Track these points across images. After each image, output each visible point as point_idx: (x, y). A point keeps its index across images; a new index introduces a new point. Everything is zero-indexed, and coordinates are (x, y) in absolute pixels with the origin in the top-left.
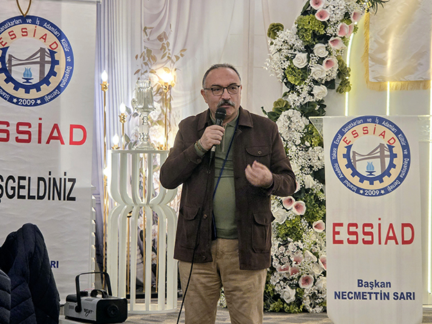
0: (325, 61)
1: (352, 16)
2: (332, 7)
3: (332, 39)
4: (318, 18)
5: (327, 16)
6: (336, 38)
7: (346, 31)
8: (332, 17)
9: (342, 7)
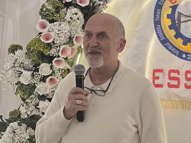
0: (48, 79)
1: (74, 39)
2: (57, 31)
3: (56, 59)
4: (43, 41)
5: (51, 39)
6: (59, 58)
7: (69, 52)
8: (57, 40)
9: (66, 31)
